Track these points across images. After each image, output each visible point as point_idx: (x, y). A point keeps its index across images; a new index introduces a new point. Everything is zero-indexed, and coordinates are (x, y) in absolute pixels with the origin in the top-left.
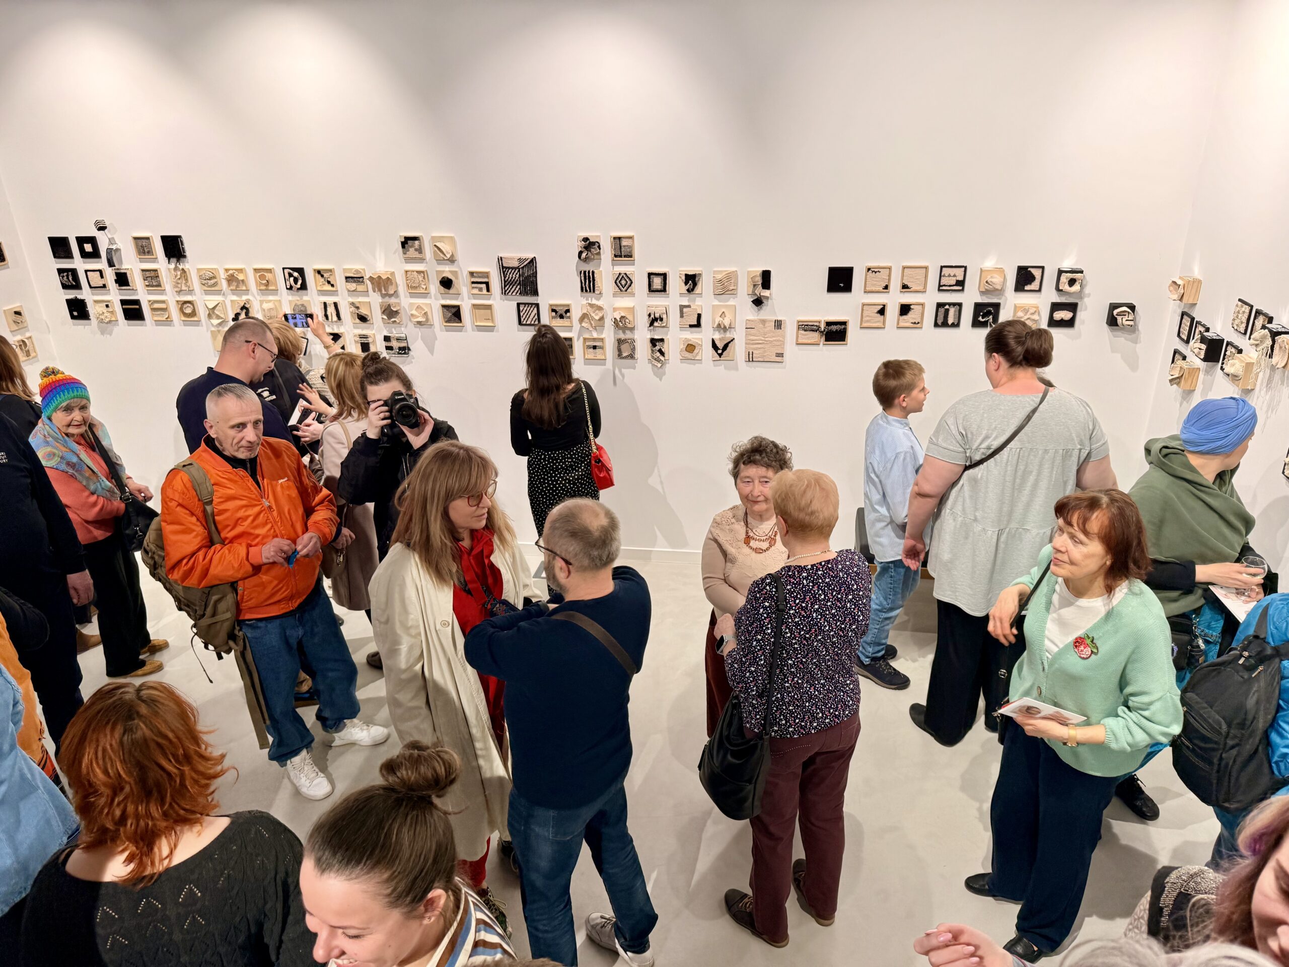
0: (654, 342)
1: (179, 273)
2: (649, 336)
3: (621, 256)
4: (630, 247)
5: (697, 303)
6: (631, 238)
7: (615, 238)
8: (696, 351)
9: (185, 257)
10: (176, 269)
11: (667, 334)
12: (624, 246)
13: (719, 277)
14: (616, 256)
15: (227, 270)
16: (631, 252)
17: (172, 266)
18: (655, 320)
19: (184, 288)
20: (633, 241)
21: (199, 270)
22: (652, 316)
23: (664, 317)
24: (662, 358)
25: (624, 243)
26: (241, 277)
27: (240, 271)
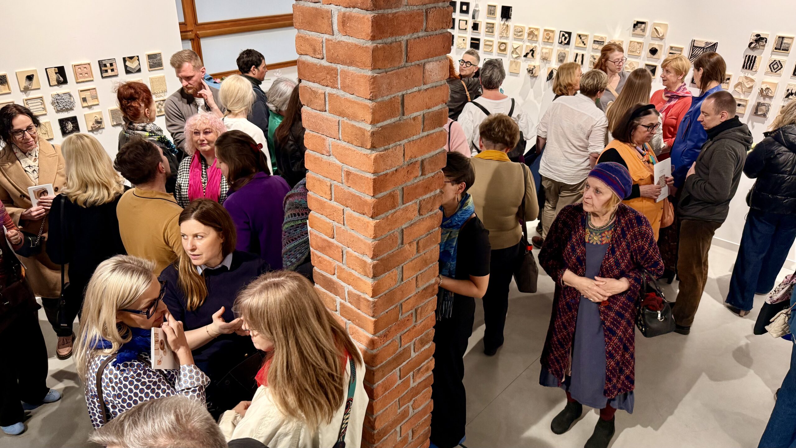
1: (505, 27)
3: (780, 49)
4: (789, 44)
6: (791, 38)
7: (779, 37)
9: (510, 18)
10: (504, 24)
12: (785, 43)
14: (776, 49)
15: (530, 28)
16: (788, 47)
17: (503, 22)
18: (791, 94)
19: (505, 35)
20: (792, 41)
21: (515, 26)
22: (790, 91)
25: (785, 41)
26: (536, 33)
27: (537, 29)
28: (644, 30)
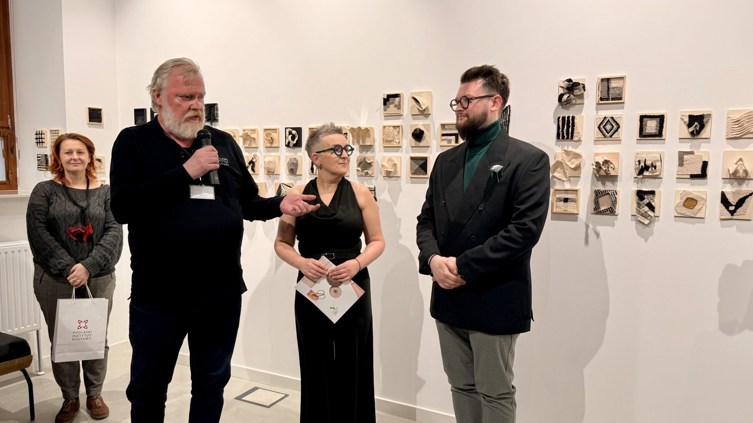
0: (641, 195)
2: (635, 188)
3: (608, 99)
4: (621, 89)
5: (702, 150)
6: (622, 78)
7: (603, 80)
8: (697, 207)
9: (217, 119)
11: (659, 186)
12: (613, 88)
13: (737, 117)
14: (601, 99)
15: (244, 131)
16: (621, 94)
18: (646, 168)
20: (624, 83)
22: (642, 164)
23: (658, 164)
24: (651, 213)
25: (613, 84)
26: (253, 136)
27: (254, 131)
28: (399, 107)
